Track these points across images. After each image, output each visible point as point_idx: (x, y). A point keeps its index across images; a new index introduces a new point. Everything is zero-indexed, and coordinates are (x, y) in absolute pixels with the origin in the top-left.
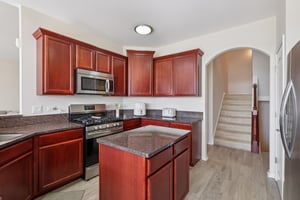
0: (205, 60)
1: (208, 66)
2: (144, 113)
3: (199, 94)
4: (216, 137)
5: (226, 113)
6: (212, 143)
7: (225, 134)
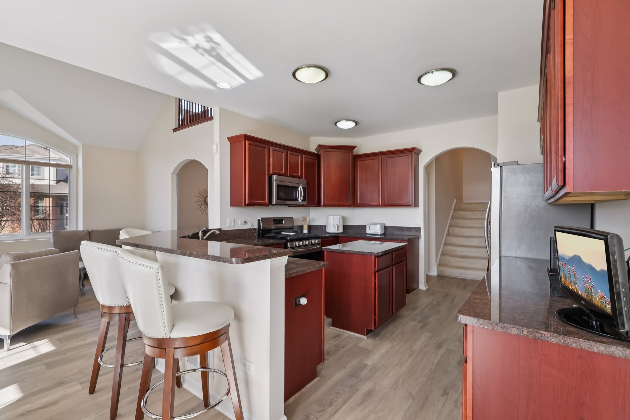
0: (424, 160)
1: (427, 168)
2: (341, 230)
3: (416, 204)
4: (440, 265)
5: (457, 230)
6: (434, 273)
7: (454, 261)
